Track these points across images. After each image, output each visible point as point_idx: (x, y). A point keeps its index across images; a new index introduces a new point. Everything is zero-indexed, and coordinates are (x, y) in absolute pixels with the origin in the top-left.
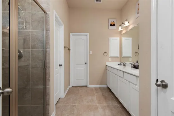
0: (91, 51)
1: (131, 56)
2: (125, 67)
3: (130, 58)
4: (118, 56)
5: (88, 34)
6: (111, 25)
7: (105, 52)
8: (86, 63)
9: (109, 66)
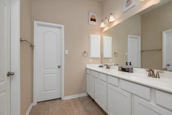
0: (67, 50)
1: (111, 57)
2: (109, 69)
3: (110, 59)
4: (99, 56)
5: (62, 26)
6: (92, 20)
7: (85, 52)
8: (59, 67)
9: (90, 70)
